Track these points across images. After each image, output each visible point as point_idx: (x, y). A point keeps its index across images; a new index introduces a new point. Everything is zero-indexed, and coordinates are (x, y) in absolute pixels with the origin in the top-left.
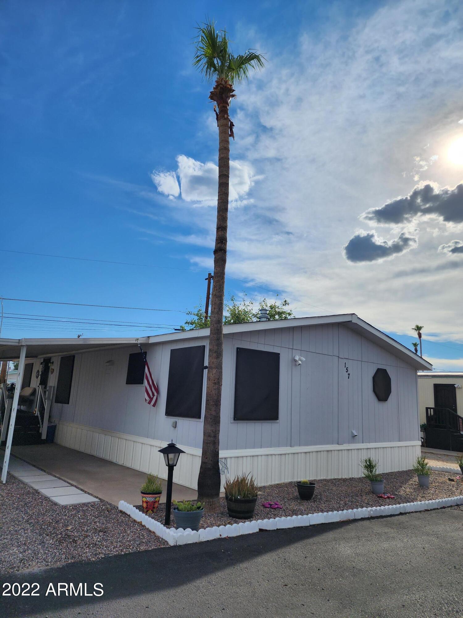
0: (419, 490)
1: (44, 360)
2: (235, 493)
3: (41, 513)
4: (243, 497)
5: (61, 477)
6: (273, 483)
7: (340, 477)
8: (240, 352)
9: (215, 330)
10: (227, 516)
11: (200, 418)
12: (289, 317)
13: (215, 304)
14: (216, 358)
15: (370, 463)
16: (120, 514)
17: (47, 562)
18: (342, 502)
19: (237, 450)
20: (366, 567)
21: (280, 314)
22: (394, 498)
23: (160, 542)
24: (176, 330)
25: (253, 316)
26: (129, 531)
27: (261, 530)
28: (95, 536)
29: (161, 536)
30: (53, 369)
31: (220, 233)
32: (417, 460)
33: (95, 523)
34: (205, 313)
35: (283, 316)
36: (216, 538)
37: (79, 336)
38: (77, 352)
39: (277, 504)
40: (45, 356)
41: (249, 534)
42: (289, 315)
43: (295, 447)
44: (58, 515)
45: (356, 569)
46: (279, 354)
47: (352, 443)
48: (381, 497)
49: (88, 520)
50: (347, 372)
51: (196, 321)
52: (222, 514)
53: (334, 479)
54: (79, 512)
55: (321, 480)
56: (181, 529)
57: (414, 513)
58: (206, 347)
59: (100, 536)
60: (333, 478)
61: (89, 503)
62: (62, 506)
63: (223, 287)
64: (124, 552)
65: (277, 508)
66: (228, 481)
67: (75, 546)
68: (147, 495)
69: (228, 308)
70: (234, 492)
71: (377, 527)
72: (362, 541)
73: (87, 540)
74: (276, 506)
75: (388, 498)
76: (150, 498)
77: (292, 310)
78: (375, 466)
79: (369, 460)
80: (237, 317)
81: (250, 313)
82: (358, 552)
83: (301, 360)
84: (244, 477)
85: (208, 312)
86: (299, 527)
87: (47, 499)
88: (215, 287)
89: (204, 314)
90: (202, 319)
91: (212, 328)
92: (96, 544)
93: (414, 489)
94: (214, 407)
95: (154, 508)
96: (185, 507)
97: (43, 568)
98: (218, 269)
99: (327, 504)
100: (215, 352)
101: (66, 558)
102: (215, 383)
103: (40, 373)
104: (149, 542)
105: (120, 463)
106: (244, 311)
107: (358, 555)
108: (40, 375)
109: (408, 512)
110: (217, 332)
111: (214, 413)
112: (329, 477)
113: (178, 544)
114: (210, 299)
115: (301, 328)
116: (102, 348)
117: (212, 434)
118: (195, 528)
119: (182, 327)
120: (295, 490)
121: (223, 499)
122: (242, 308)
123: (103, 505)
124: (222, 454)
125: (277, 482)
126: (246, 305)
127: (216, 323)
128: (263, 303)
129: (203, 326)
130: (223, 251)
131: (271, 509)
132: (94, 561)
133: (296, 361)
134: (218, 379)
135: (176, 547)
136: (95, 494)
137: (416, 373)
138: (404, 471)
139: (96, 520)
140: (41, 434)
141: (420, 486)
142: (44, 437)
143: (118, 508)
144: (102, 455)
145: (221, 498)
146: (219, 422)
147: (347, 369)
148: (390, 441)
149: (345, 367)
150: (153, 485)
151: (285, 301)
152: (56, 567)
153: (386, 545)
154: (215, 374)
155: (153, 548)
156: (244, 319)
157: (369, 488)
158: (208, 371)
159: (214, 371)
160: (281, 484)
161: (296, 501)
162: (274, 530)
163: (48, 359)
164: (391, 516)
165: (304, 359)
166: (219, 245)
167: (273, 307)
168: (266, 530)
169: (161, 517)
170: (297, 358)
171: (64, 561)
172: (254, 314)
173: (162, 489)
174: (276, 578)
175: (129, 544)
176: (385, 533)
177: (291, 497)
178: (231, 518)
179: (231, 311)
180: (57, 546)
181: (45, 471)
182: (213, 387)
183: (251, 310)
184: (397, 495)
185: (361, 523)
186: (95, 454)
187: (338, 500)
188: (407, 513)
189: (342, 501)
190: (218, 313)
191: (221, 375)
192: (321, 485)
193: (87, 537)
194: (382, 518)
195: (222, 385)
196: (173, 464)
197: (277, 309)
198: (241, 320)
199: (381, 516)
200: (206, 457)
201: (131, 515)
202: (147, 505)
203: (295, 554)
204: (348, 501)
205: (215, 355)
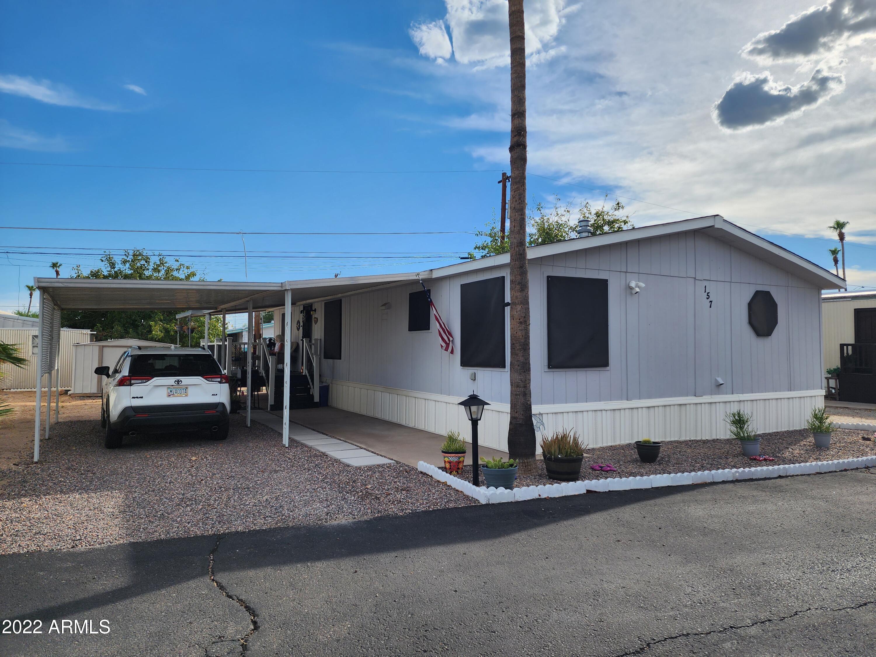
0: (814, 451)
1: (304, 307)
2: (555, 452)
3: (335, 473)
4: (566, 456)
5: (347, 441)
6: (605, 445)
7: (699, 438)
8: (552, 281)
9: (516, 254)
10: (546, 478)
11: (504, 367)
12: (625, 228)
13: (515, 220)
14: (520, 291)
15: (739, 417)
16: (420, 475)
17: (354, 515)
18: (698, 465)
19: (554, 405)
20: (721, 528)
21: (611, 223)
22: (773, 460)
23: (470, 500)
24: (462, 258)
25: (570, 230)
26: (434, 490)
27: (588, 491)
28: (398, 494)
29: (470, 495)
30: (317, 319)
31: (516, 122)
32: (813, 413)
33: (394, 482)
34: (501, 231)
35: (616, 226)
36: (534, 498)
37: (336, 276)
38: (343, 295)
39: (610, 467)
40: (304, 302)
41: (575, 495)
42: (625, 224)
43: (633, 401)
44: (354, 475)
45: (708, 529)
46: (607, 280)
47: (715, 394)
48: (755, 459)
49: (386, 480)
50: (707, 299)
51: (490, 244)
52: (540, 476)
53: (690, 441)
54: (375, 473)
55: (671, 442)
56: (492, 488)
57: (800, 476)
58: (506, 278)
59: (404, 495)
60: (688, 439)
61: (384, 465)
62: (356, 467)
63: (524, 196)
64: (432, 508)
65: (610, 470)
66: (545, 439)
67: (379, 503)
68: (449, 455)
69: (533, 222)
70: (553, 451)
71: (741, 490)
72: (720, 503)
73: (390, 497)
74: (609, 468)
75: (765, 460)
76: (453, 458)
77: (629, 216)
78: (746, 421)
79: (739, 414)
80: (547, 233)
81: (565, 226)
82: (712, 514)
83: (639, 287)
84: (565, 433)
85: (504, 229)
86: (637, 489)
87: (337, 461)
88: (513, 197)
89: (500, 234)
90: (498, 240)
91: (513, 252)
92: (400, 501)
93: (807, 450)
94: (521, 352)
95: (458, 469)
96: (495, 464)
97: (351, 520)
98: (517, 172)
99: (677, 467)
100: (519, 283)
101: (372, 513)
102: (521, 323)
103: (301, 324)
104: (458, 500)
105: (411, 425)
106: (556, 223)
107: (712, 516)
108: (302, 326)
109: (791, 475)
110: (519, 258)
111: (522, 359)
112: (683, 439)
113: (490, 503)
114: (507, 211)
115: (638, 242)
116: (374, 288)
117: (522, 384)
118: (509, 487)
119: (471, 255)
120: (635, 452)
121: (540, 461)
122: (553, 219)
123: (400, 467)
124: (535, 409)
125: (610, 444)
126: (559, 216)
127: (517, 246)
128: (586, 209)
129: (500, 251)
130: (521, 147)
131: (602, 472)
132: (401, 515)
133: (631, 288)
134: (525, 317)
135: (488, 506)
136: (388, 457)
137: (820, 294)
138: (797, 431)
139: (396, 480)
140: (312, 396)
141: (817, 447)
142: (317, 399)
143: (417, 469)
144: (387, 417)
145: (537, 460)
146: (529, 370)
147: (708, 295)
148: (775, 390)
149: (705, 292)
150: (455, 444)
151: (618, 204)
152: (364, 520)
153: (752, 508)
154: (520, 311)
155: (463, 505)
156: (556, 236)
157: (738, 449)
158: (511, 308)
159: (519, 307)
160: (616, 446)
161: (635, 464)
162: (606, 492)
163: (309, 306)
164: (765, 479)
165: (643, 285)
166: (515, 139)
167: (600, 215)
168: (595, 492)
169: (468, 478)
170: (633, 284)
171: (371, 515)
172: (571, 227)
173: (466, 448)
174: (607, 535)
175: (435, 502)
176: (753, 496)
177: (629, 460)
178: (551, 480)
179: (538, 225)
180: (361, 502)
181: (327, 435)
182: (519, 327)
183: (568, 222)
184: (779, 457)
185: (721, 486)
186: (379, 416)
187: (692, 463)
188: (789, 476)
189: (699, 463)
190: (519, 233)
191: (529, 313)
192: (670, 447)
193: (389, 495)
194: (752, 481)
195: (529, 324)
196: (477, 418)
197: (606, 217)
198: (553, 238)
199: (750, 479)
200: (515, 411)
201: (433, 476)
202: (451, 466)
203: (631, 514)
204: (707, 464)
205: (518, 287)
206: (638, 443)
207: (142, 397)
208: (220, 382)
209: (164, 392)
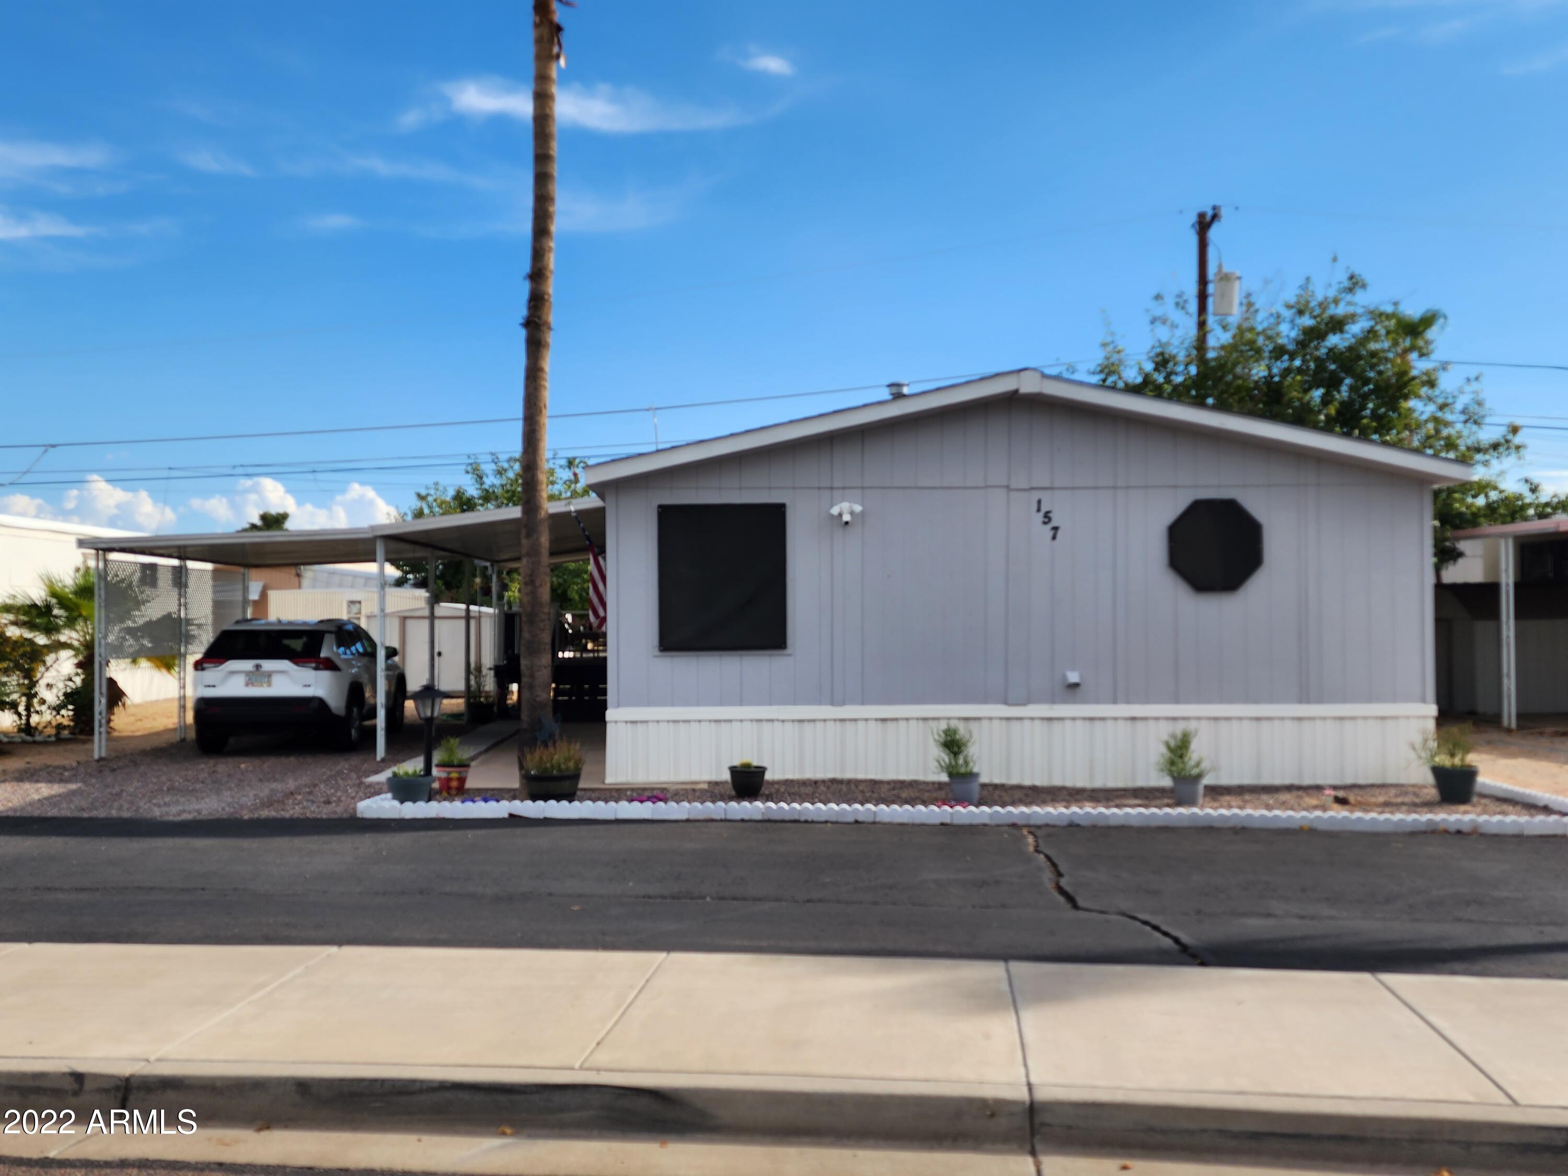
46: (782, 505)
47: (1064, 702)
50: (1045, 523)
83: (851, 513)
115: (860, 434)
147: (1046, 517)
149: (1039, 511)
162: (538, 819)
165: (859, 509)
168: (521, 817)
170: (835, 509)
206: (734, 769)
207: (214, 686)
208: (316, 669)
209: (240, 680)
